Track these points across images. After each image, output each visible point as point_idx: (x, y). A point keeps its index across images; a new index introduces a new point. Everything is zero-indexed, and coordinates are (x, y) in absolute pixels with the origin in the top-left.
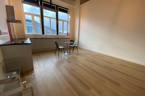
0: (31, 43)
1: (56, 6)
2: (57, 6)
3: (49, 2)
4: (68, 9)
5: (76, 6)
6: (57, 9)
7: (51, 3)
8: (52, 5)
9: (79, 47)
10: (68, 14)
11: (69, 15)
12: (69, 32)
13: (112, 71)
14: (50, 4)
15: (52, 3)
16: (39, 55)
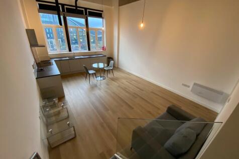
0: (59, 73)
1: (84, 10)
2: (86, 9)
3: (74, 4)
4: (102, 11)
5: (113, 7)
6: (86, 14)
7: (76, 6)
8: (78, 9)
9: (119, 67)
10: (103, 18)
11: (104, 20)
12: (105, 45)
13: (136, 98)
14: (75, 8)
15: (78, 5)
16: (68, 81)
